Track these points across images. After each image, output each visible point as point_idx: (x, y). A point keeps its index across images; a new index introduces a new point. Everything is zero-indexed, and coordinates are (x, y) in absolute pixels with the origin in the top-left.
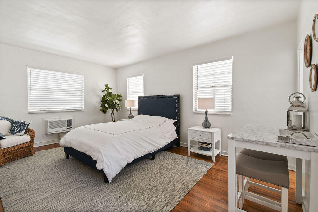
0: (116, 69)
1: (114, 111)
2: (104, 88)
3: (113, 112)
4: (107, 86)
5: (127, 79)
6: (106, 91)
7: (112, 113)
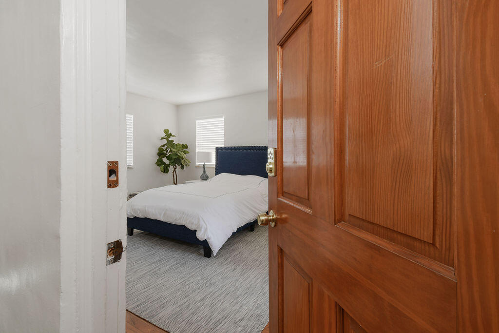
0: (178, 107)
1: (176, 168)
2: (164, 135)
3: (174, 170)
4: (166, 131)
5: (197, 121)
6: (166, 139)
7: (174, 172)
